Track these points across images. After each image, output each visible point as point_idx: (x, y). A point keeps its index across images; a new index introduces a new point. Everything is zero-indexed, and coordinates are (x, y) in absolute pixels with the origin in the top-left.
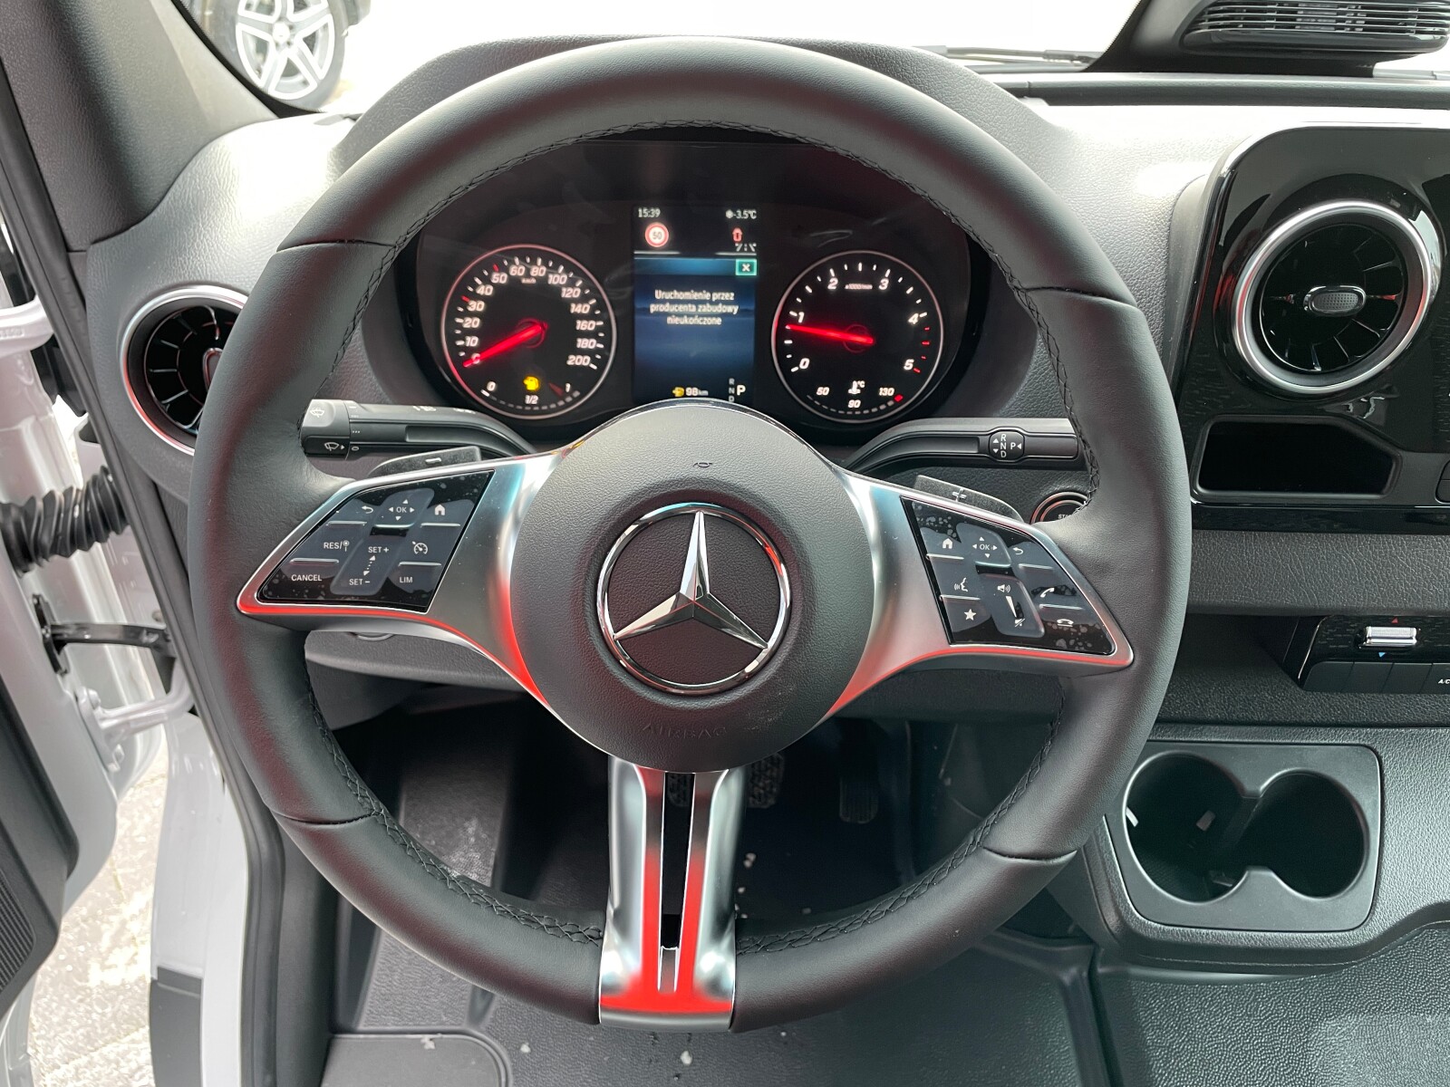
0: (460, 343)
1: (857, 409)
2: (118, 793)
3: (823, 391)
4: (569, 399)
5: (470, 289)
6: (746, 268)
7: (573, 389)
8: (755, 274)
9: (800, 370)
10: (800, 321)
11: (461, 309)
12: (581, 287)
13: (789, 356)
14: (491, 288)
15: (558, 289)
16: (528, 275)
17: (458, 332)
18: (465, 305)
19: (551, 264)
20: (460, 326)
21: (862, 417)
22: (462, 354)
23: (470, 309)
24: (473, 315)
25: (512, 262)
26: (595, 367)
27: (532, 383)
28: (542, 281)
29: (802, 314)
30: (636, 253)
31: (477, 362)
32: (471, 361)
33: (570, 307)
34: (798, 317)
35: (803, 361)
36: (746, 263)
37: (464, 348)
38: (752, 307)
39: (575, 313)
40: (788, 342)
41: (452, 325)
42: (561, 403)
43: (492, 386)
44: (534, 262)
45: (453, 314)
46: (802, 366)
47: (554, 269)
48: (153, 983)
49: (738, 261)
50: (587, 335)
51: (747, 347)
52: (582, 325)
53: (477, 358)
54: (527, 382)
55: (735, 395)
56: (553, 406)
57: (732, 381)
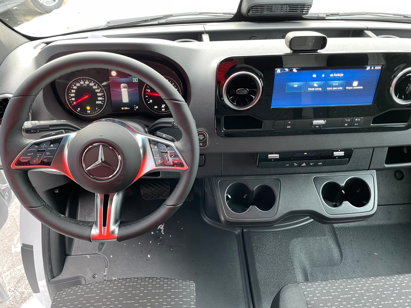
0: (71, 100)
1: (164, 111)
2: (8, 204)
3: (156, 107)
4: (97, 111)
5: (72, 87)
6: (135, 80)
7: (98, 109)
8: (137, 81)
9: (150, 103)
10: (149, 91)
11: (70, 92)
12: (97, 86)
13: (147, 100)
14: (76, 87)
15: (92, 86)
16: (85, 84)
17: (70, 97)
18: (71, 91)
19: (90, 81)
20: (70, 96)
21: (165, 112)
22: (71, 102)
23: (72, 92)
24: (73, 93)
25: (81, 81)
26: (102, 104)
27: (88, 108)
28: (88, 85)
29: (149, 90)
30: (109, 78)
31: (75, 104)
32: (73, 103)
33: (95, 91)
34: (148, 90)
35: (151, 100)
36: (135, 79)
37: (71, 101)
38: (138, 89)
39: (97, 92)
40: (147, 96)
41: (68, 96)
42: (96, 112)
43: (79, 109)
44: (86, 81)
45: (68, 93)
46: (150, 102)
47: (90, 82)
48: (22, 247)
49: (133, 79)
50: (100, 96)
51: (137, 98)
52: (98, 94)
53: (75, 103)
54: (87, 108)
55: (136, 109)
56: (94, 113)
57: (135, 106)
